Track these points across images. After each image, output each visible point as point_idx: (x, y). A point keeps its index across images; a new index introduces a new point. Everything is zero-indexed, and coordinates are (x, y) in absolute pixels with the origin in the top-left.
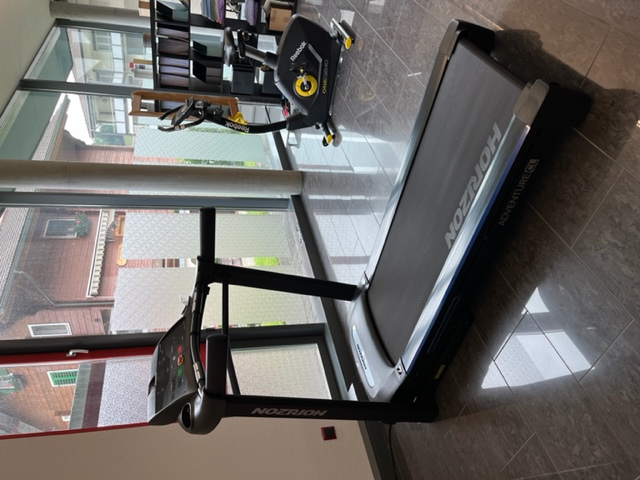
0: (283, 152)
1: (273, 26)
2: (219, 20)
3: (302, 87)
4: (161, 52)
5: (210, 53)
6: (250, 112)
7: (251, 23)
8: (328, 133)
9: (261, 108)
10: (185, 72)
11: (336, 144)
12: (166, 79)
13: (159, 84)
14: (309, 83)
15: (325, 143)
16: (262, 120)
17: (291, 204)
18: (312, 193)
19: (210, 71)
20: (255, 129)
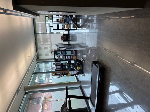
0: (77, 79)
1: (73, 59)
2: (65, 59)
3: (78, 68)
4: (56, 65)
5: (64, 64)
6: (71, 73)
7: (70, 59)
8: (83, 74)
9: (73, 72)
10: (60, 68)
11: (85, 76)
12: (57, 69)
13: (56, 70)
14: (79, 68)
15: (83, 76)
16: (73, 74)
17: (79, 87)
18: (83, 85)
19: (64, 67)
20: (72, 75)
